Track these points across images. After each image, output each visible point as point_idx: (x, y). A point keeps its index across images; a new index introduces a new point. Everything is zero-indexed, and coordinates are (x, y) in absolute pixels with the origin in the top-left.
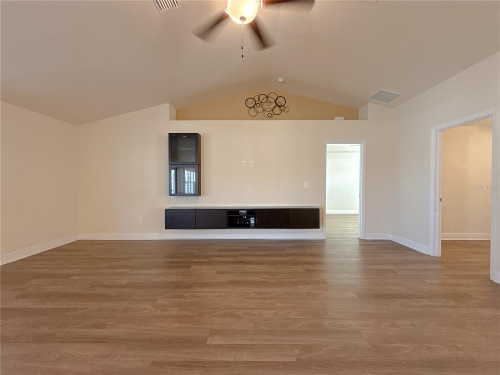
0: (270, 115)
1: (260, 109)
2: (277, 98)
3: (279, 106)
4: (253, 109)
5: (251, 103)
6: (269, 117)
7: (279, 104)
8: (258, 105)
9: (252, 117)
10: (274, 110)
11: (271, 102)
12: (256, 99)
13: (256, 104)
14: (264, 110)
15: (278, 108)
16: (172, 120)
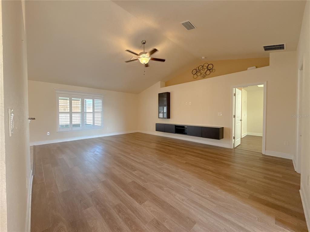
0: (204, 76)
1: (199, 74)
2: (208, 66)
3: (209, 70)
4: (195, 75)
5: (195, 72)
6: (204, 77)
7: (209, 69)
8: (198, 72)
9: (195, 79)
10: (207, 73)
11: (204, 69)
12: (197, 69)
13: (197, 72)
14: (201, 74)
15: (209, 71)
16: (162, 87)
